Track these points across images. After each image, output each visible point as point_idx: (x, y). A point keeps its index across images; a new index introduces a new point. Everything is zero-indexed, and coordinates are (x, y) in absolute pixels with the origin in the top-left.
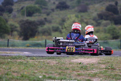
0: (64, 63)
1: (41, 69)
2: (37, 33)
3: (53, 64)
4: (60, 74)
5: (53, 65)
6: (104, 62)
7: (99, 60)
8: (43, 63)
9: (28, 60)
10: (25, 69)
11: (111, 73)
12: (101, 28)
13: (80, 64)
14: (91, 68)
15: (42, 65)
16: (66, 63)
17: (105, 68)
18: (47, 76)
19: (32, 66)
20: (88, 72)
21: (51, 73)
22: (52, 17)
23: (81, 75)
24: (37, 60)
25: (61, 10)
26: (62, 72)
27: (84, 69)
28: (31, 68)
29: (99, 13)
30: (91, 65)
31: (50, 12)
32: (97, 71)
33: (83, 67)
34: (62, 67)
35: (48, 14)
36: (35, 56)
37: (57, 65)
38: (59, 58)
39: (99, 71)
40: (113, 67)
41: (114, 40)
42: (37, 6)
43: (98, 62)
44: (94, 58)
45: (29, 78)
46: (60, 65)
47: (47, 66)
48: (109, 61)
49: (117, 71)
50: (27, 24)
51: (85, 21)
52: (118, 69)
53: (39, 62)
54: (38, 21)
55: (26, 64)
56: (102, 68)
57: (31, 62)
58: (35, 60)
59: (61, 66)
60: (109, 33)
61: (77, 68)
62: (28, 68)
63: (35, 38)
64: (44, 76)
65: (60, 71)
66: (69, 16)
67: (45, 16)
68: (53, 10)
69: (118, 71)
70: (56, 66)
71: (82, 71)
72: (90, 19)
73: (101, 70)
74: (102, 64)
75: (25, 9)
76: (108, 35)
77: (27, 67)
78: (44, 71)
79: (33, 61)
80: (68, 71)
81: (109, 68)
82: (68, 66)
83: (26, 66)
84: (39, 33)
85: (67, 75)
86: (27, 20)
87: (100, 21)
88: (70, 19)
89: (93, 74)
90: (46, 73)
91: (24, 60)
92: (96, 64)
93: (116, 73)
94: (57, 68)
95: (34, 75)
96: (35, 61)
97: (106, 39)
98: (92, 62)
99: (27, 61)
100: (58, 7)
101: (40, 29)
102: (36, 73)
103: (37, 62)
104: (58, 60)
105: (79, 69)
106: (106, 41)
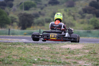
0: (55, 49)
1: (36, 53)
2: (33, 24)
4: (51, 57)
5: (46, 50)
6: (88, 48)
7: (84, 46)
8: (38, 48)
9: (26, 46)
10: (23, 53)
11: (93, 57)
12: (85, 20)
13: (68, 49)
14: (77, 52)
15: (37, 50)
16: (57, 48)
17: (88, 52)
18: (41, 59)
19: (29, 51)
20: (74, 56)
21: (44, 57)
22: (45, 10)
23: (69, 58)
24: (33, 46)
25: (52, 5)
26: (54, 56)
28: (28, 53)
29: (83, 8)
30: (77, 50)
31: (44, 7)
32: (82, 55)
33: (71, 52)
34: (53, 52)
35: (42, 9)
36: (31, 43)
38: (51, 45)
40: (95, 52)
41: (96, 30)
42: (33, 2)
44: (80, 45)
45: (26, 60)
46: (51, 50)
47: (41, 51)
48: (92, 47)
49: (98, 55)
50: (24, 17)
51: (72, 14)
53: (35, 47)
54: (34, 14)
55: (24, 49)
56: (86, 53)
57: (28, 47)
58: (31, 45)
60: (91, 24)
61: (66, 53)
62: (25, 52)
63: (31, 28)
64: (39, 59)
65: (52, 55)
66: (59, 10)
67: (39, 10)
68: (46, 5)
70: (49, 51)
71: (70, 55)
72: (76, 12)
73: (85, 55)
74: (86, 49)
75: (23, 4)
76: (91, 26)
77: (25, 51)
78: (39, 55)
80: (58, 55)
81: (92, 52)
82: (58, 51)
83: (24, 51)
84: (34, 23)
85: (58, 58)
86: (25, 13)
87: (84, 14)
89: (78, 57)
90: (40, 56)
91: (22, 45)
92: (81, 49)
93: (97, 57)
94: (49, 53)
95: (30, 58)
96: (31, 47)
97: (89, 29)
98: (78, 47)
99: (25, 47)
100: (50, 3)
101: (35, 20)
102: (32, 56)
103: (33, 47)
104: (50, 46)
105: (67, 53)
106: (89, 31)
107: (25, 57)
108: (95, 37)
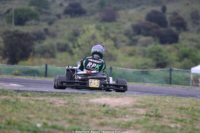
0: (78, 104)
1: (40, 113)
2: (31, 54)
3: (60, 105)
5: (60, 107)
6: (144, 104)
7: (135, 100)
8: (44, 103)
9: (18, 97)
10: (13, 111)
11: (155, 123)
12: (138, 48)
13: (104, 106)
14: (122, 113)
15: (41, 106)
16: (81, 104)
17: (145, 114)
18: (50, 124)
19: (25, 108)
20: (117, 120)
21: (56, 120)
22: (57, 27)
23: (106, 125)
24: (32, 98)
25: (72, 16)
27: (110, 115)
28: (24, 111)
29: (135, 23)
30: (122, 109)
31: (54, 20)
32: (131, 119)
33: (110, 112)
34: (74, 111)
35: (51, 23)
36: (30, 92)
37: (67, 106)
38: (69, 96)
39: (135, 118)
40: (158, 113)
41: (159, 69)
42: (33, 8)
43: (134, 104)
44: (128, 98)
45: (20, 126)
46: (70, 107)
47: (49, 108)
48: (151, 103)
49: (164, 119)
50: (15, 38)
51: (112, 35)
52: (166, 116)
53: (37, 100)
54: (34, 34)
55: (14, 103)
56: (140, 115)
57: (23, 100)
58: (30, 97)
59: (73, 109)
60: (150, 57)
61: (99, 113)
62: (18, 110)
63: (29, 62)
64: (45, 124)
65: (71, 117)
66: (85, 27)
67: (45, 25)
68: (59, 16)
69: (166, 120)
70: (65, 108)
71: (108, 118)
72: (121, 33)
73: (138, 118)
74: (140, 108)
75: (12, 12)
76: (150, 61)
77: (17, 108)
78: (45, 116)
79: (27, 99)
80: (85, 118)
81: (152, 114)
82: (84, 109)
83: (15, 107)
84: (34, 52)
85: (83, 124)
86: (16, 31)
87: (136, 37)
88: (87, 32)
89: (125, 123)
90: (48, 119)
91: (12, 96)
92: (130, 107)
93: (163, 124)
94: (66, 112)
95: (28, 122)
97: (145, 66)
98: (124, 103)
99: (17, 99)
100: (67, 12)
101: (37, 46)
102: (32, 118)
103: (32, 100)
104: (67, 99)
105: (102, 114)
106: (146, 70)
107: (18, 121)
108: (157, 83)
